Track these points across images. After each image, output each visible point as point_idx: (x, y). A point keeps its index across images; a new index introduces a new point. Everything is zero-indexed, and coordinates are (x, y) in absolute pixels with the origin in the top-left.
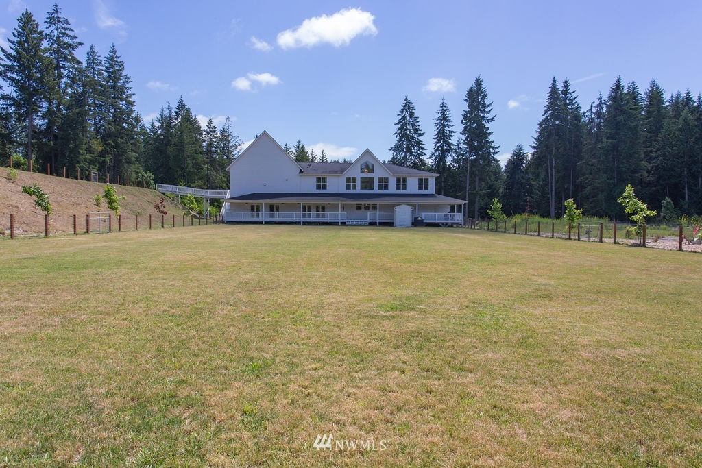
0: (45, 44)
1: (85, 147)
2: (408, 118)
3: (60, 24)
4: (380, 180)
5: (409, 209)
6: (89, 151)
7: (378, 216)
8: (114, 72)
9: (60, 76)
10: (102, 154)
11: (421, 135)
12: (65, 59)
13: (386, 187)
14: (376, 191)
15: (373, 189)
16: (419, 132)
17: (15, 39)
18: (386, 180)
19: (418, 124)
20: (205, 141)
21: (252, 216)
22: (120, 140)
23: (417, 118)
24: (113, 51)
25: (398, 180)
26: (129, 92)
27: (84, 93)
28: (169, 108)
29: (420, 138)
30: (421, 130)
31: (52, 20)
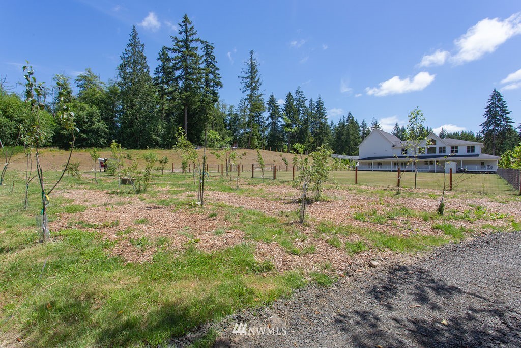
0: (295, 103)
1: (307, 140)
2: (496, 103)
3: (300, 94)
4: (440, 148)
5: (454, 163)
6: (309, 142)
7: (435, 167)
8: (319, 107)
9: (299, 114)
10: (314, 142)
11: (508, 113)
12: (301, 107)
13: (444, 152)
14: (437, 154)
15: (435, 153)
16: (506, 111)
17: (285, 104)
18: (444, 148)
19: (505, 106)
20: (361, 131)
21: (370, 167)
22: (321, 136)
23: (504, 102)
24: (320, 98)
25: (452, 148)
26: (326, 114)
27: (308, 118)
28: (344, 118)
29: (507, 115)
30: (507, 110)
31: (297, 93)
